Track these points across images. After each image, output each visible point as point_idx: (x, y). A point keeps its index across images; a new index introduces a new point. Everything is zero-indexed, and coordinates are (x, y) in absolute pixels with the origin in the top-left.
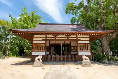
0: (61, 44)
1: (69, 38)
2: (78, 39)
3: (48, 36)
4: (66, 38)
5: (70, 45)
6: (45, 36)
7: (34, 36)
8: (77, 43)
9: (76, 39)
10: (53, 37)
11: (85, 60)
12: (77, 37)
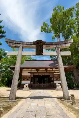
0: (42, 75)
1: (47, 71)
2: (54, 71)
3: (32, 70)
4: (45, 71)
5: (50, 75)
6: (30, 70)
7: (23, 70)
8: (53, 75)
9: (52, 71)
10: (36, 71)
11: (58, 86)
12: (53, 70)
